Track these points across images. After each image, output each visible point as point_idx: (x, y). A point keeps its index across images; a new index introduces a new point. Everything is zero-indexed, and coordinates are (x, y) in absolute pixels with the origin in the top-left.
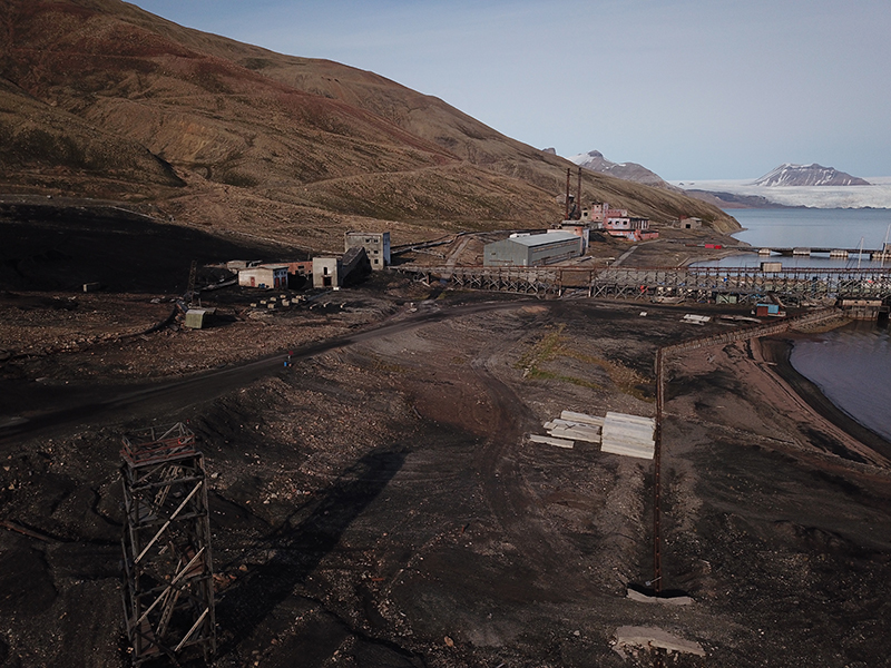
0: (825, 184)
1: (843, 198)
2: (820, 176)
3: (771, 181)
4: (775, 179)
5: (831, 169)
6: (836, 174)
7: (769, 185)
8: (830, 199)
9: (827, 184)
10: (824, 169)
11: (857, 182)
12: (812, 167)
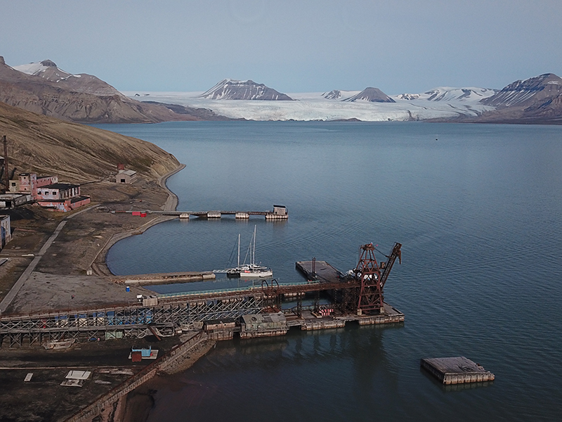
0: (258, 99)
1: (273, 112)
2: (254, 92)
3: (216, 95)
4: (219, 92)
5: (262, 85)
6: (267, 90)
7: (214, 98)
8: (263, 112)
9: (261, 99)
10: (257, 85)
11: (283, 98)
12: (248, 83)
